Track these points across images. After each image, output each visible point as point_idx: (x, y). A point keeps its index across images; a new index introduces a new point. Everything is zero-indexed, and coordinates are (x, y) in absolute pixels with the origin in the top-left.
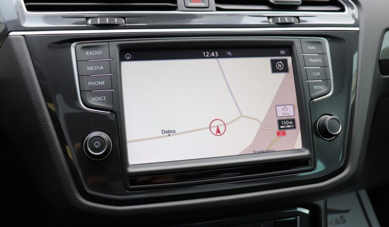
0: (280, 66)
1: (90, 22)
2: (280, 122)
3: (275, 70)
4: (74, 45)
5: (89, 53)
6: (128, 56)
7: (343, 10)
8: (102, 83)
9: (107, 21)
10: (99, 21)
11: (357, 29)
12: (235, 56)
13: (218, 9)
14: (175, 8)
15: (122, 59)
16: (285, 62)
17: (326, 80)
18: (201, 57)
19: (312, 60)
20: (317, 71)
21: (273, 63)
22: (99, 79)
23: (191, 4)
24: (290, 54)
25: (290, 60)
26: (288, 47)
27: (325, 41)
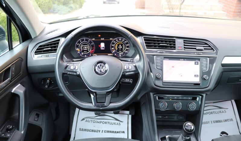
0: (197, 63)
1: (158, 52)
2: (195, 75)
3: (195, 64)
4: (155, 56)
5: (158, 58)
6: (165, 59)
7: (214, 51)
8: (160, 64)
9: (162, 52)
10: (160, 52)
11: (216, 56)
12: (187, 60)
13: (184, 50)
14: (175, 49)
16: (198, 62)
17: (207, 67)
18: (180, 60)
19: (204, 63)
20: (205, 65)
21: (195, 62)
22: (159, 63)
23: (179, 49)
24: (199, 61)
25: (199, 62)
26: (199, 59)
27: (208, 58)
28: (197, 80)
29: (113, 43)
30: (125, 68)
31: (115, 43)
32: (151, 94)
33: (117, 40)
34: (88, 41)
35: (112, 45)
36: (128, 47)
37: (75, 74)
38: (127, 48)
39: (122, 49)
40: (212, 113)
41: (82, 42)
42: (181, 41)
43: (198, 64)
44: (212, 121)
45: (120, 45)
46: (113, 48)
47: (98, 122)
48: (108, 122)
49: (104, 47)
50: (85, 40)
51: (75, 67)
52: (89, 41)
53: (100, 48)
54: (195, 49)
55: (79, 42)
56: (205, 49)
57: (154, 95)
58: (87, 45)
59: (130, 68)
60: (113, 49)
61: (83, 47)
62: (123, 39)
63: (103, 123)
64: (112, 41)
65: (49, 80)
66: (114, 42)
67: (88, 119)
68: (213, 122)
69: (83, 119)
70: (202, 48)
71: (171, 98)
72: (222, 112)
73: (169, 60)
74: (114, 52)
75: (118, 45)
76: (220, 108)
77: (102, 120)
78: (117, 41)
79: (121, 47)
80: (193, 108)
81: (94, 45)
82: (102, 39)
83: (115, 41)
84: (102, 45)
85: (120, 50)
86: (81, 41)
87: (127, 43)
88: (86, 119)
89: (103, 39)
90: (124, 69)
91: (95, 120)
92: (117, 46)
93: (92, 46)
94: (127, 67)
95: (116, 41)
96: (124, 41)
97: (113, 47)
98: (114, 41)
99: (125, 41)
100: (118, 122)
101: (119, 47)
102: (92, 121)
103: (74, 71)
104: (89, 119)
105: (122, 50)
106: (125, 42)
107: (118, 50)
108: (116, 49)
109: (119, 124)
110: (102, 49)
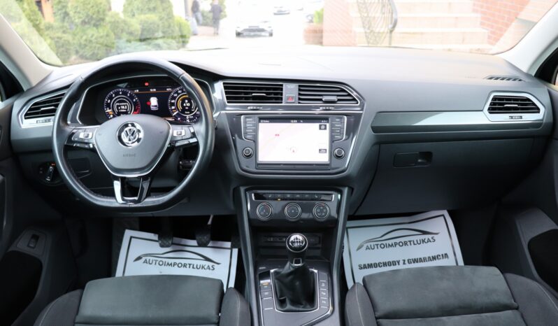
0: (323, 127)
1: (249, 108)
2: (320, 150)
3: (320, 129)
4: (242, 117)
5: (248, 120)
6: (262, 121)
7: (357, 103)
8: (252, 131)
9: (255, 108)
10: (252, 108)
11: (361, 112)
12: (304, 122)
13: (299, 103)
14: (281, 103)
15: (260, 122)
16: (325, 126)
18: (290, 122)
19: (337, 125)
20: (339, 130)
21: (320, 126)
22: (251, 129)
23: (288, 101)
24: (328, 122)
25: (328, 125)
26: (327, 119)
27: (345, 117)
28: (324, 158)
29: (174, 98)
30: (175, 135)
31: (176, 97)
32: (242, 189)
33: (179, 92)
34: (127, 95)
35: (172, 101)
37: (87, 146)
39: (190, 107)
40: (406, 243)
42: (294, 87)
43: (325, 129)
44: (404, 261)
45: (186, 101)
46: (173, 108)
47: (168, 264)
48: (190, 265)
49: (156, 106)
50: (121, 93)
51: (88, 135)
52: (129, 95)
53: (149, 106)
54: (321, 100)
55: (111, 98)
56: (339, 100)
57: (246, 190)
58: (126, 102)
59: (183, 134)
61: (118, 106)
63: (180, 265)
64: (170, 93)
65: (52, 166)
66: (175, 95)
67: (148, 258)
68: (406, 262)
69: (139, 258)
70: (335, 98)
71: (279, 196)
72: (426, 241)
73: (270, 122)
74: (175, 113)
75: (183, 101)
76: (424, 233)
77: (178, 261)
79: (188, 105)
80: (323, 214)
81: (139, 103)
82: (151, 90)
83: (177, 92)
84: (154, 101)
85: (187, 110)
86: (114, 95)
88: (144, 259)
89: (155, 90)
90: (173, 136)
91: (164, 260)
92: (180, 102)
93: (135, 104)
94: (179, 133)
95: (178, 94)
97: (173, 104)
98: (175, 93)
100: (211, 264)
101: (185, 105)
102: (157, 262)
103: (86, 141)
104: (151, 258)
105: (190, 110)
107: (184, 110)
108: (180, 108)
109: (211, 268)
110: (153, 108)
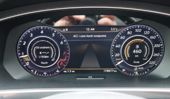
29: (120, 42)
31: (123, 40)
33: (129, 33)
34: (51, 36)
35: (117, 46)
36: (157, 50)
38: (156, 55)
39: (141, 55)
41: (34, 36)
45: (138, 47)
46: (117, 55)
50: (42, 32)
52: (54, 35)
55: (27, 38)
58: (50, 45)
60: (117, 57)
61: (38, 51)
62: (147, 30)
66: (122, 38)
74: (119, 63)
75: (133, 47)
78: (130, 35)
79: (140, 51)
81: (68, 47)
83: (125, 34)
85: (137, 59)
86: (32, 35)
87: (156, 41)
92: (128, 48)
93: (63, 48)
95: (127, 36)
96: (148, 36)
97: (117, 50)
98: (122, 35)
99: (152, 34)
101: (134, 52)
105: (141, 59)
106: (152, 37)
107: (132, 59)
108: (127, 55)
